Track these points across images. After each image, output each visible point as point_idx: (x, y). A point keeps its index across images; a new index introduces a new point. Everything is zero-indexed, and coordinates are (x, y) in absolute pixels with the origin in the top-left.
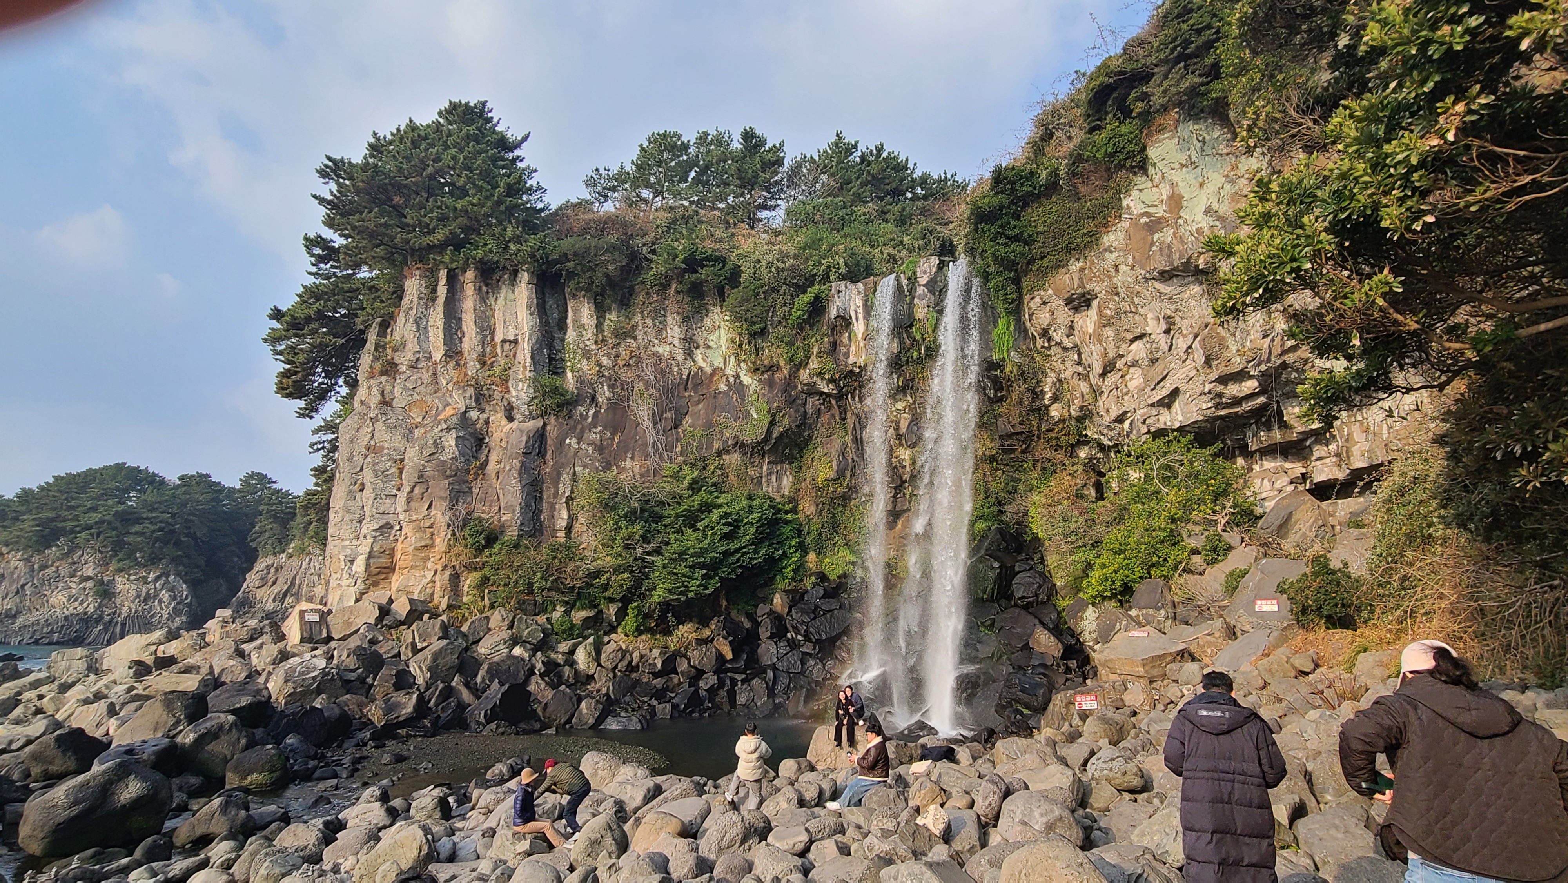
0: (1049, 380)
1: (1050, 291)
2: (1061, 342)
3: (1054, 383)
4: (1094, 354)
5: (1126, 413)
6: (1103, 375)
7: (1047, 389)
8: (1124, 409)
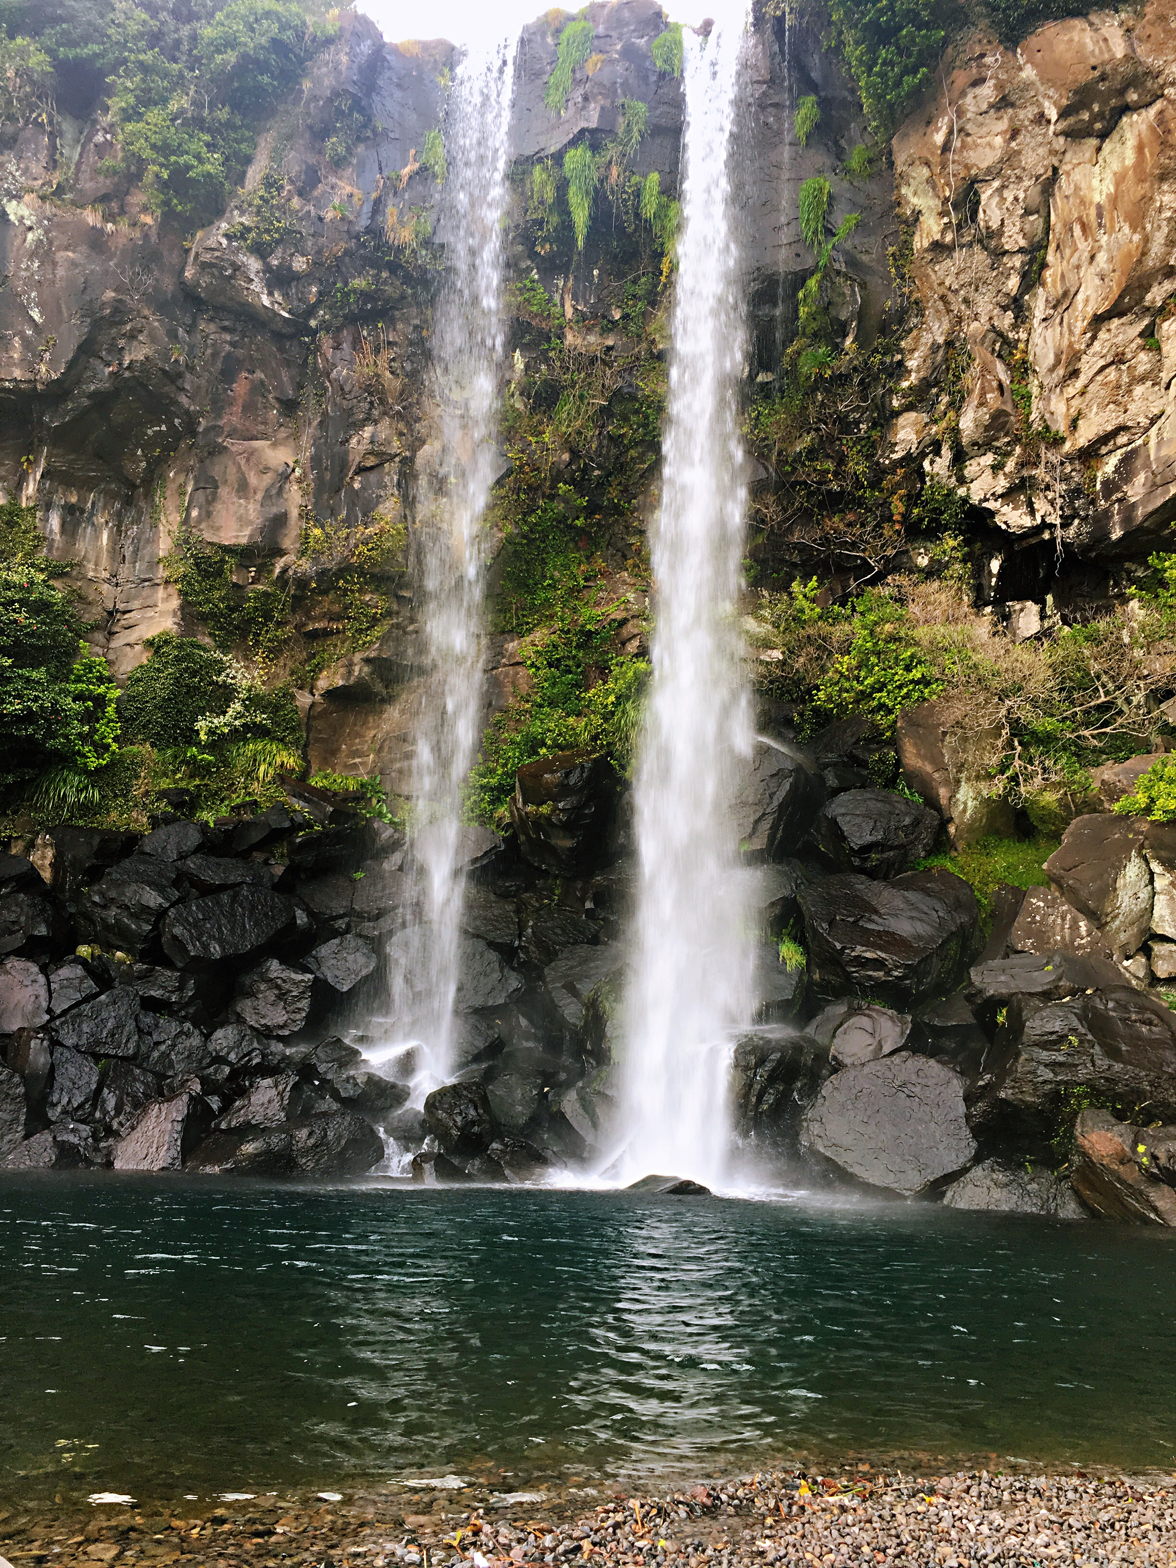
0: (927, 339)
1: (1029, 73)
2: (1000, 233)
3: (935, 348)
4: (1102, 258)
5: (1122, 429)
6: (1098, 321)
7: (912, 364)
8: (1121, 420)
